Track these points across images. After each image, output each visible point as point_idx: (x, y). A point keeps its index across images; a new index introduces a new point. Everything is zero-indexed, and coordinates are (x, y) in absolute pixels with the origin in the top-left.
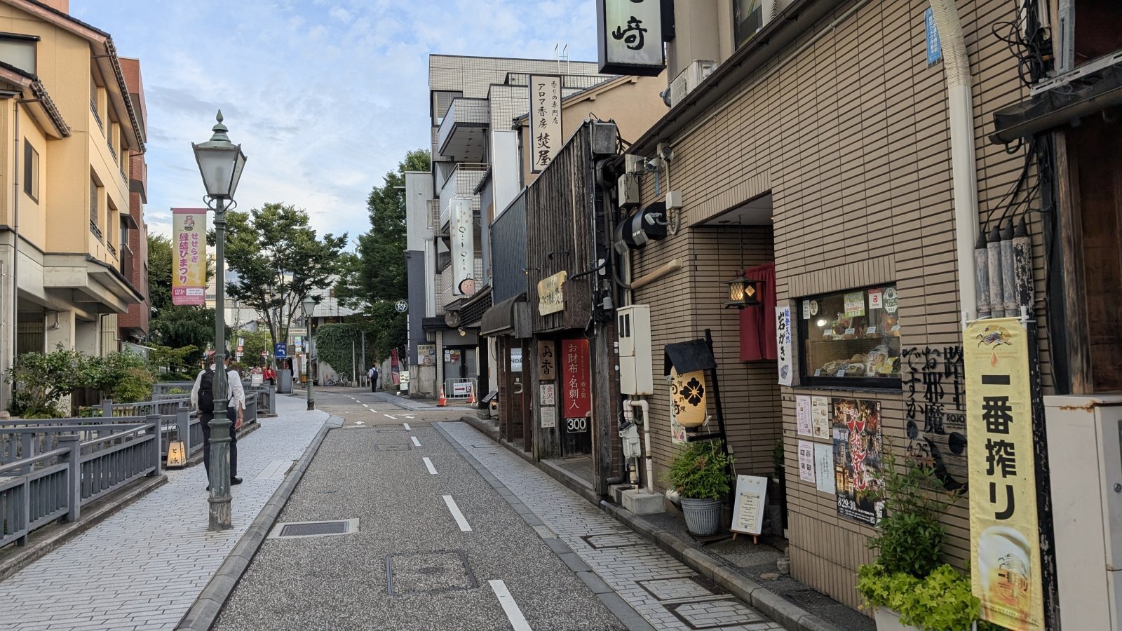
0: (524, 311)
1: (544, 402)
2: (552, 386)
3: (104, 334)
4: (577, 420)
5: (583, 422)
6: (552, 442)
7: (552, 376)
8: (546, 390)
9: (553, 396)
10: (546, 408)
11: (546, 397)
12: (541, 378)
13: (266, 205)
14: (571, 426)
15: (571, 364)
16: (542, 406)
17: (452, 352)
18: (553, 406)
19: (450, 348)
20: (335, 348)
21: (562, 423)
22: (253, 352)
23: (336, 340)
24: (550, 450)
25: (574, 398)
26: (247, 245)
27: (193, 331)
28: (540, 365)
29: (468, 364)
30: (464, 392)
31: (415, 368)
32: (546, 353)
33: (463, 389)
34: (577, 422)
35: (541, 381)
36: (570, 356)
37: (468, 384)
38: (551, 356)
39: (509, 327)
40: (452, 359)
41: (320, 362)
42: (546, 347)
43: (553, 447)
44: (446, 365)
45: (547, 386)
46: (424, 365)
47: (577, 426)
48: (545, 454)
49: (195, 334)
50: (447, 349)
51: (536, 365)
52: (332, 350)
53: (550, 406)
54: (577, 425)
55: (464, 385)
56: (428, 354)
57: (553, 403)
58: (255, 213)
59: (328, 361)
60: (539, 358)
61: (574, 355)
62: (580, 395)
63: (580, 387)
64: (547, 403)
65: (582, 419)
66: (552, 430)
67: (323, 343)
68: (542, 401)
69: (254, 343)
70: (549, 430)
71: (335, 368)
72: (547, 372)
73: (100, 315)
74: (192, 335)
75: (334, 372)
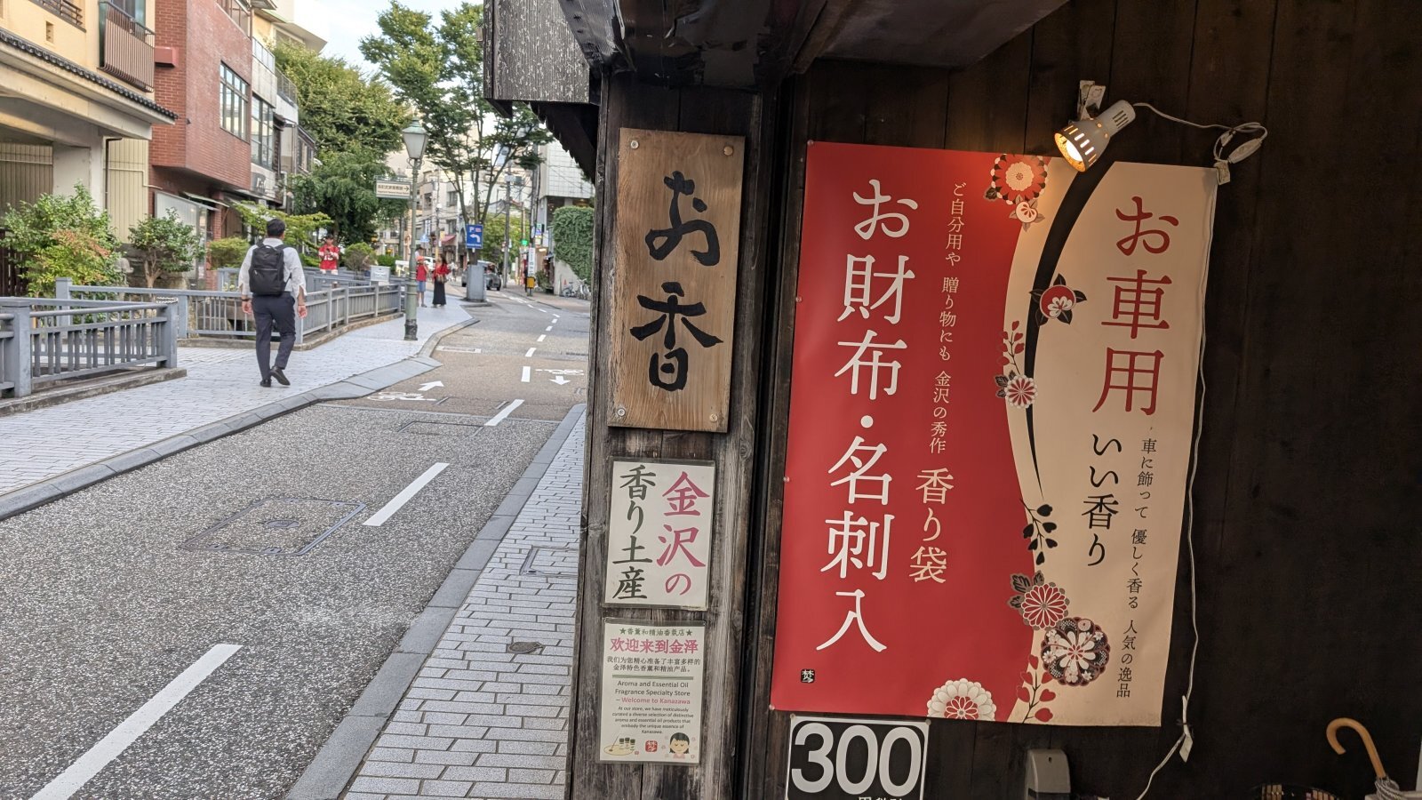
1: (632, 583)
2: (702, 475)
3: (109, 172)
4: (860, 729)
5: (901, 748)
7: (709, 400)
8: (656, 503)
9: (701, 547)
10: (645, 633)
11: (652, 548)
12: (620, 412)
13: (465, 5)
14: (814, 772)
15: (856, 327)
16: (615, 612)
18: (699, 618)
20: (579, 244)
22: (492, 241)
23: (580, 232)
25: (859, 577)
26: (419, 62)
27: (347, 193)
32: (678, 230)
34: (858, 746)
36: (857, 271)
38: (710, 257)
41: (557, 260)
42: (680, 184)
45: (665, 474)
47: (856, 773)
49: (351, 199)
52: (575, 245)
53: (673, 616)
54: (856, 769)
57: (698, 599)
58: (446, 16)
59: (567, 261)
60: (614, 265)
61: (886, 263)
62: (901, 561)
63: (907, 504)
64: (654, 593)
65: (901, 731)
66: (676, 783)
67: (562, 234)
68: (614, 574)
69: (493, 229)
70: (652, 776)
71: (577, 272)
72: (669, 369)
73: (105, 138)
74: (347, 200)
75: (576, 276)
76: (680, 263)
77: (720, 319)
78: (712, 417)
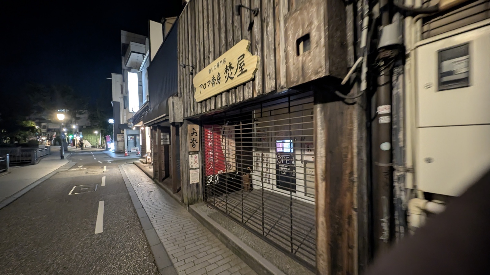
0: (177, 103)
1: (192, 166)
2: (197, 155)
4: (213, 176)
6: (198, 192)
7: (197, 148)
8: (193, 158)
9: (198, 162)
10: (193, 171)
11: (193, 163)
12: (189, 150)
14: (209, 181)
15: (209, 141)
16: (191, 169)
17: (131, 137)
18: (198, 168)
19: (130, 135)
21: (204, 179)
24: (196, 198)
25: (211, 162)
28: (189, 141)
29: (137, 141)
30: (135, 151)
31: (116, 142)
32: (194, 133)
33: (135, 150)
34: (213, 178)
35: (189, 152)
36: (209, 136)
37: (137, 148)
38: (197, 135)
39: (165, 115)
40: (131, 139)
42: (193, 129)
43: (198, 196)
44: (128, 141)
45: (194, 156)
46: (120, 141)
48: (192, 202)
50: (128, 136)
51: (186, 141)
53: (196, 169)
54: (213, 180)
55: (135, 148)
56: (121, 137)
57: (198, 167)
60: (188, 137)
61: (211, 135)
62: (215, 161)
63: (215, 155)
64: (194, 167)
65: (216, 176)
66: (197, 185)
68: (190, 166)
70: (195, 185)
72: (194, 146)
76: (194, 136)
77: (198, 140)
78: (198, 150)
